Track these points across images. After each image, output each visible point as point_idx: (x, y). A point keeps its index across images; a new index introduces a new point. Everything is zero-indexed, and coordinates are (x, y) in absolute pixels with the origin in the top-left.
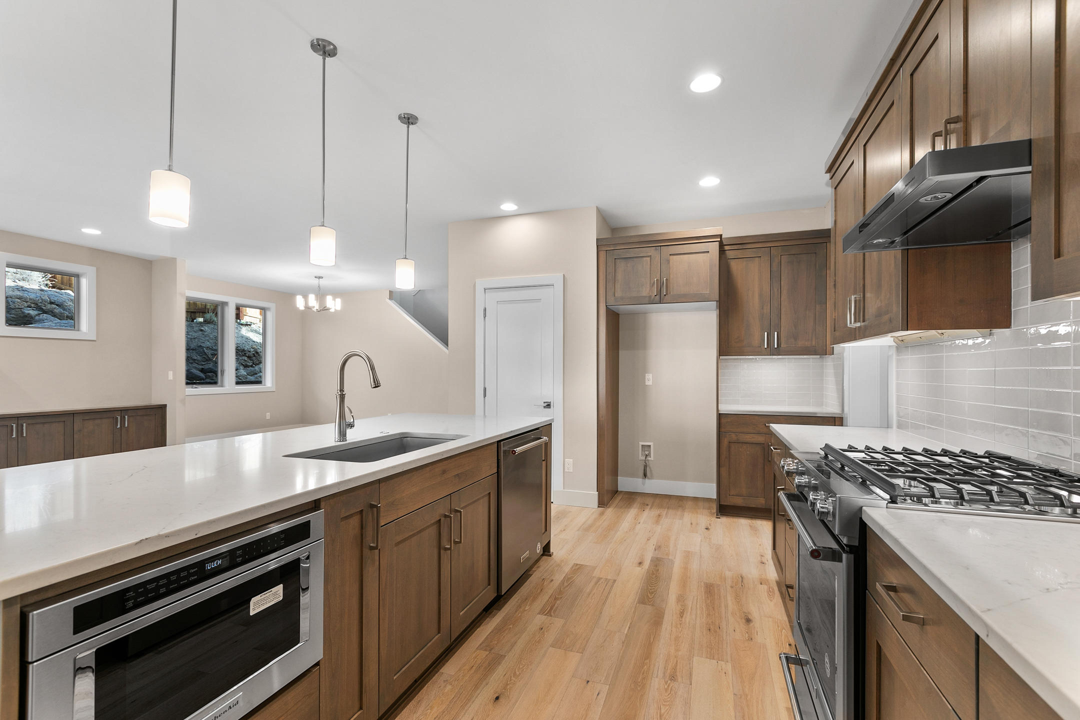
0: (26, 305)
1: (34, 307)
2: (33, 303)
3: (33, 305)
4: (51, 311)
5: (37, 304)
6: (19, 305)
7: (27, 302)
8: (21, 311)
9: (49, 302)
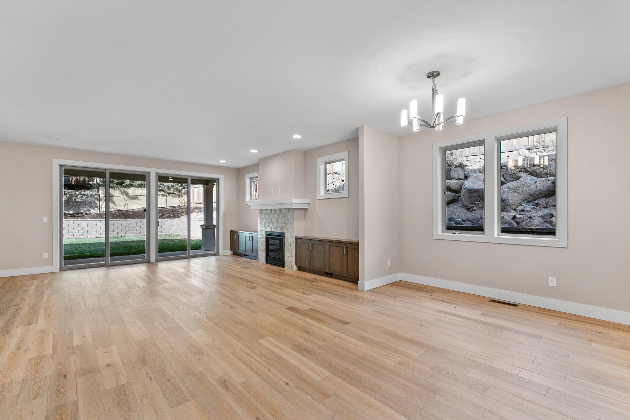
0: (518, 170)
1: (524, 171)
2: (523, 168)
3: (523, 170)
4: (534, 172)
5: (525, 168)
6: (514, 171)
7: (519, 168)
8: (516, 175)
9: (532, 165)
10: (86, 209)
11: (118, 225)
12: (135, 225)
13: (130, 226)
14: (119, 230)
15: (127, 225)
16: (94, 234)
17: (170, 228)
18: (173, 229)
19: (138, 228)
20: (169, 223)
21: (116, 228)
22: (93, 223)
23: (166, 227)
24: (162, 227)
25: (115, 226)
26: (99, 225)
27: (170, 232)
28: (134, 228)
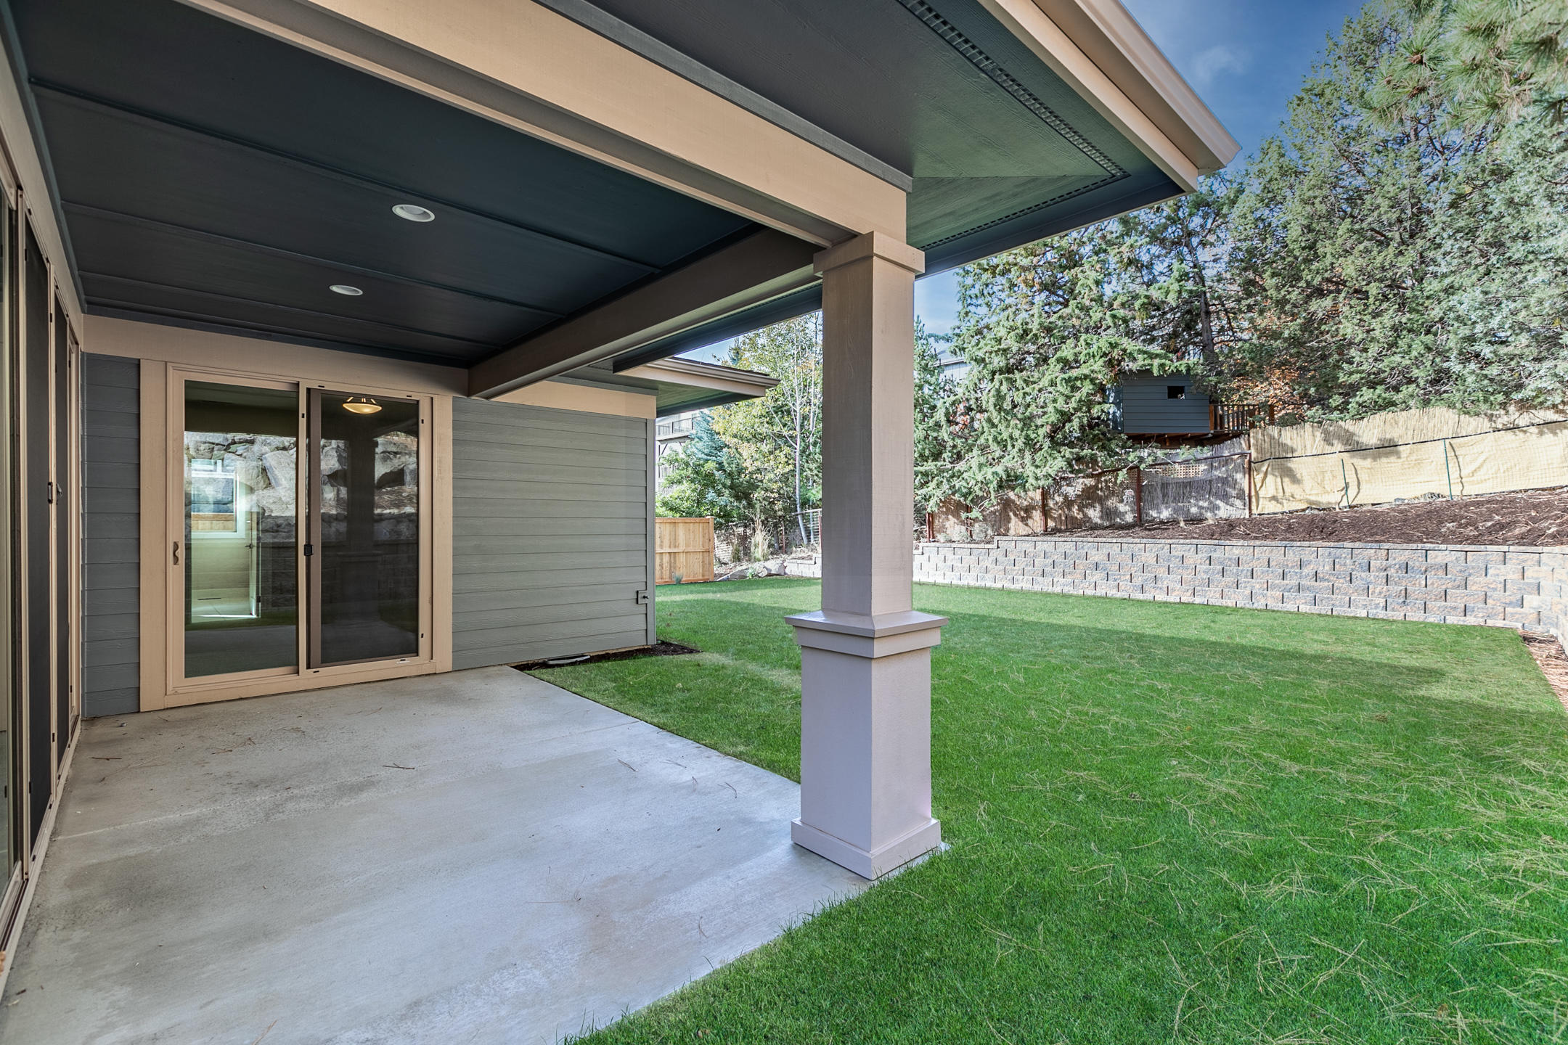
10: (1206, 504)
11: (1255, 563)
12: (1327, 568)
13: (1305, 571)
14: (1257, 584)
15: (1292, 567)
16: (1173, 590)
17: (1519, 597)
18: (1532, 601)
19: (1341, 583)
20: (1510, 572)
21: (1246, 577)
22: (1174, 553)
23: (1495, 589)
24: (1472, 588)
25: (1245, 568)
26: (1191, 561)
27: (1513, 615)
28: (1323, 580)
